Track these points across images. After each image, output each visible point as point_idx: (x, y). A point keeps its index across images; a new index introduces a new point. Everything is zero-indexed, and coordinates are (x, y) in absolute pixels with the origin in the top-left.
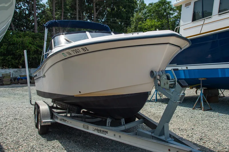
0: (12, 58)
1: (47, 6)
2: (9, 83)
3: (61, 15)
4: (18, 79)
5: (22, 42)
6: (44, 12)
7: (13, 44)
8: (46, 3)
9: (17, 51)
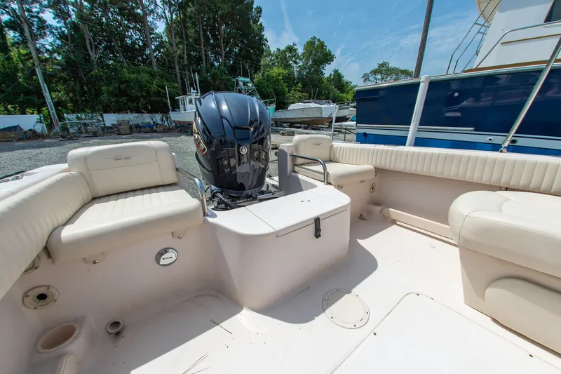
0: (127, 100)
1: (165, 38)
2: (128, 132)
3: (183, 49)
4: (140, 127)
5: (137, 79)
6: (162, 44)
7: (127, 82)
8: (163, 33)
9: (133, 91)
